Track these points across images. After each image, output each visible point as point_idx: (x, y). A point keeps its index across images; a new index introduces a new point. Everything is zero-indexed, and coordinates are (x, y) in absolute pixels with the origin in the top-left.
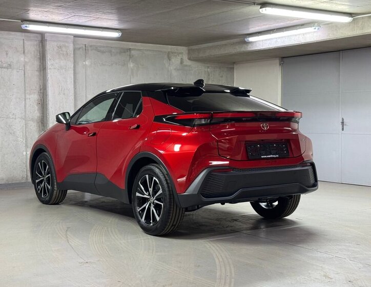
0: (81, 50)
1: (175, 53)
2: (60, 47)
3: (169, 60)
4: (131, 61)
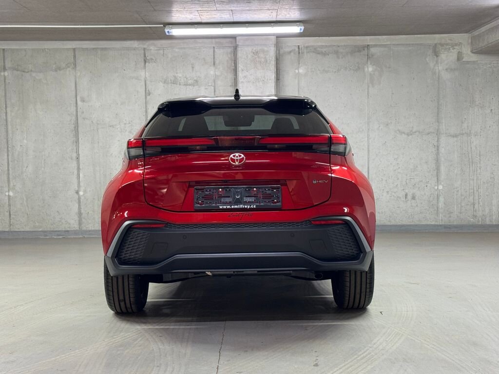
0: (292, 54)
1: (447, 44)
2: (256, 53)
3: (435, 57)
4: (369, 63)
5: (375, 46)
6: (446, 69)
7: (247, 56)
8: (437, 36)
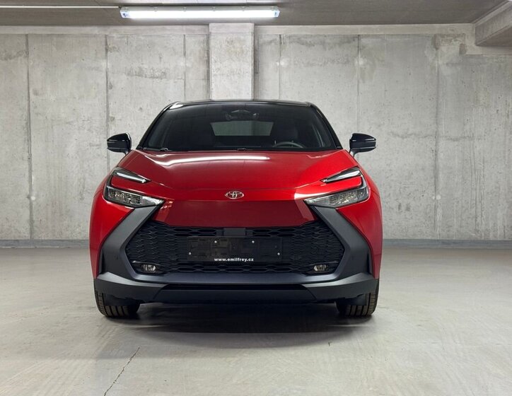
0: (273, 44)
1: (448, 36)
2: (231, 42)
3: (435, 49)
4: (360, 56)
5: (367, 36)
6: (447, 64)
7: (221, 46)
8: (437, 26)
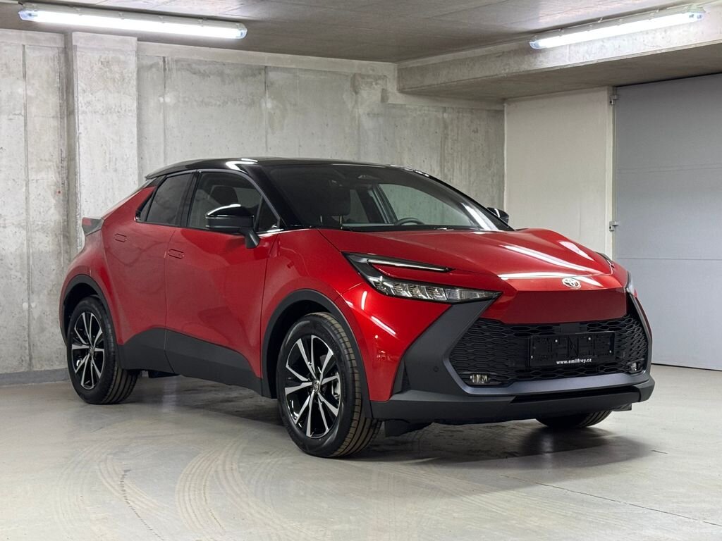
0: (154, 70)
1: (369, 76)
2: (106, 63)
3: (354, 93)
4: (267, 95)
5: (276, 69)
6: (368, 114)
7: (92, 68)
8: (356, 62)
